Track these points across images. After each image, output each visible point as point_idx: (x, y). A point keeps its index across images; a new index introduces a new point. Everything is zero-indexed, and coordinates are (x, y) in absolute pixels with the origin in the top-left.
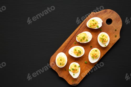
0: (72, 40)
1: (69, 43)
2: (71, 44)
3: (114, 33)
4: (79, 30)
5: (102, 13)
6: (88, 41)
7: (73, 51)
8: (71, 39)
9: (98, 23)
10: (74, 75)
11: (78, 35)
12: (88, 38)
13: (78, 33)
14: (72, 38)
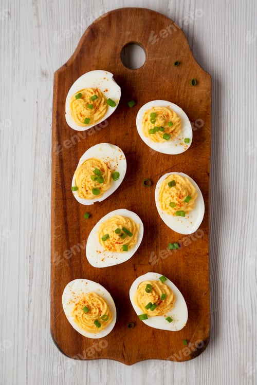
0: (69, 217)
1: (67, 235)
2: (79, 229)
3: (179, 78)
4: (65, 164)
5: (88, 49)
6: (118, 175)
7: (102, 248)
8: (65, 214)
9: (102, 89)
10: (170, 320)
11: (73, 185)
12: (113, 164)
13: (66, 175)
14: (65, 209)
